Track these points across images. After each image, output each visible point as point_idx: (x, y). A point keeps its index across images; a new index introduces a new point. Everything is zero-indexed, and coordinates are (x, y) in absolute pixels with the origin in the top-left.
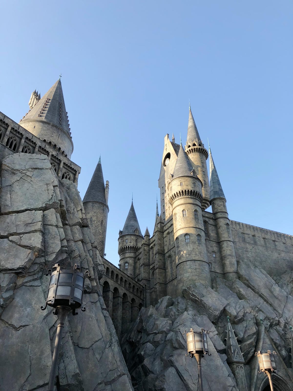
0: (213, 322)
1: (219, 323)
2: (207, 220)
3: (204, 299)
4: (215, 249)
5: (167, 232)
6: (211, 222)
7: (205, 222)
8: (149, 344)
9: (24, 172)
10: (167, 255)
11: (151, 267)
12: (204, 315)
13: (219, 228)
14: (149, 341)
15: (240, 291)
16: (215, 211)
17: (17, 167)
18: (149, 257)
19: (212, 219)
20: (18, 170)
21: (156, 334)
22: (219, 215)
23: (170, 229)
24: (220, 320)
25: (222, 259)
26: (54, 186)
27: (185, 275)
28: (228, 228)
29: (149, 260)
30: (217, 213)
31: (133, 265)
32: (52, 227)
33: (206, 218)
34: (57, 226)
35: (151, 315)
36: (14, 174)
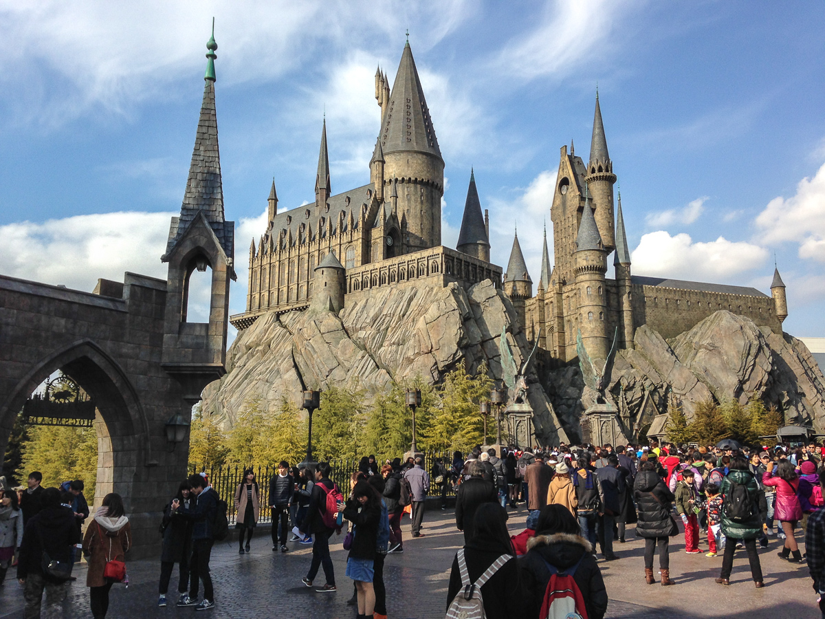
2: (609, 288)
5: (567, 294)
6: (614, 290)
7: (607, 291)
9: (484, 303)
10: (566, 319)
11: (548, 324)
13: (621, 297)
16: (618, 277)
17: (479, 300)
18: (544, 313)
19: (615, 286)
22: (622, 283)
23: (570, 293)
28: (629, 297)
34: (515, 346)
35: (562, 384)
36: (478, 306)
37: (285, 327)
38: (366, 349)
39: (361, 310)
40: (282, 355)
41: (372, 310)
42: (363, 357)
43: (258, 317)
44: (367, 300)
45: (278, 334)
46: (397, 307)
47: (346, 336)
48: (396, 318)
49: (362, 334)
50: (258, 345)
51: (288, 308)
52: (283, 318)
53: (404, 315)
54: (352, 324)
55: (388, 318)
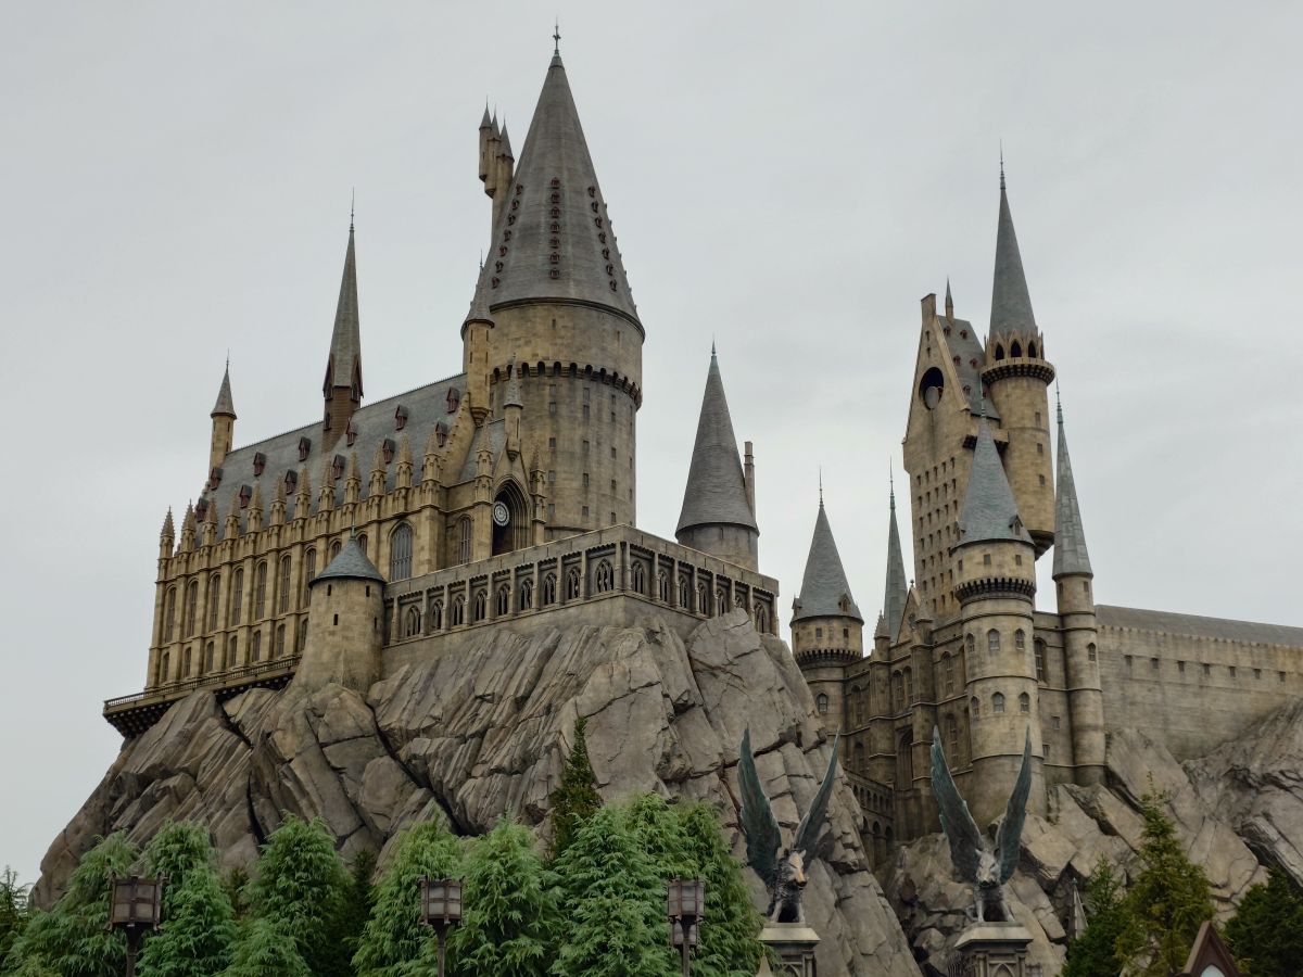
0: (1046, 892)
1: (1057, 891)
2: (1043, 635)
3: (1030, 847)
4: (1060, 709)
5: (941, 650)
6: (1052, 639)
7: (1039, 643)
8: (934, 933)
9: (728, 668)
10: (943, 710)
11: (898, 724)
12: (1031, 877)
13: (1072, 656)
14: (933, 926)
15: (1104, 815)
16: (1066, 609)
17: (716, 661)
18: (891, 696)
19: (1056, 630)
20: (718, 668)
21: (945, 913)
22: (1072, 623)
23: (951, 645)
24: (1060, 886)
25: (1074, 732)
26: (780, 690)
27: (992, 786)
28: (1092, 657)
29: (891, 704)
30: (1068, 615)
31: (840, 701)
32: (798, 778)
33: (1043, 632)
34: (805, 776)
35: (929, 875)
36: (715, 675)
37: (234, 728)
38: (429, 786)
39: (421, 685)
40: (223, 802)
41: (448, 687)
42: (422, 805)
43: (173, 702)
44: (438, 661)
45: (217, 748)
46: (511, 677)
47: (382, 749)
48: (506, 706)
49: (421, 746)
50: (167, 774)
51: (245, 680)
52: (232, 707)
53: (525, 698)
54: (400, 720)
55: (486, 706)
